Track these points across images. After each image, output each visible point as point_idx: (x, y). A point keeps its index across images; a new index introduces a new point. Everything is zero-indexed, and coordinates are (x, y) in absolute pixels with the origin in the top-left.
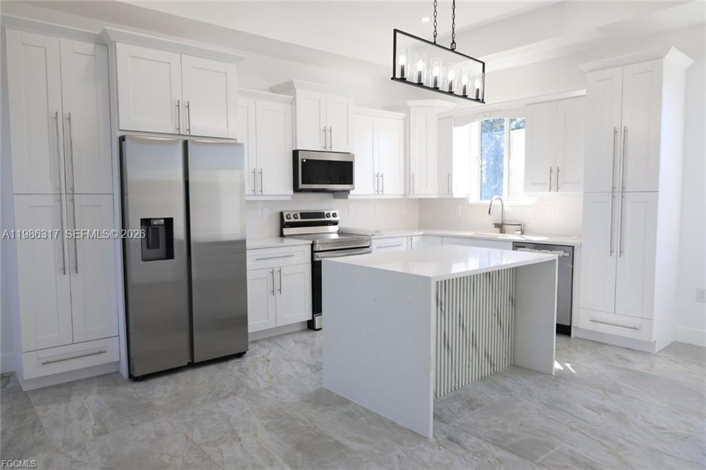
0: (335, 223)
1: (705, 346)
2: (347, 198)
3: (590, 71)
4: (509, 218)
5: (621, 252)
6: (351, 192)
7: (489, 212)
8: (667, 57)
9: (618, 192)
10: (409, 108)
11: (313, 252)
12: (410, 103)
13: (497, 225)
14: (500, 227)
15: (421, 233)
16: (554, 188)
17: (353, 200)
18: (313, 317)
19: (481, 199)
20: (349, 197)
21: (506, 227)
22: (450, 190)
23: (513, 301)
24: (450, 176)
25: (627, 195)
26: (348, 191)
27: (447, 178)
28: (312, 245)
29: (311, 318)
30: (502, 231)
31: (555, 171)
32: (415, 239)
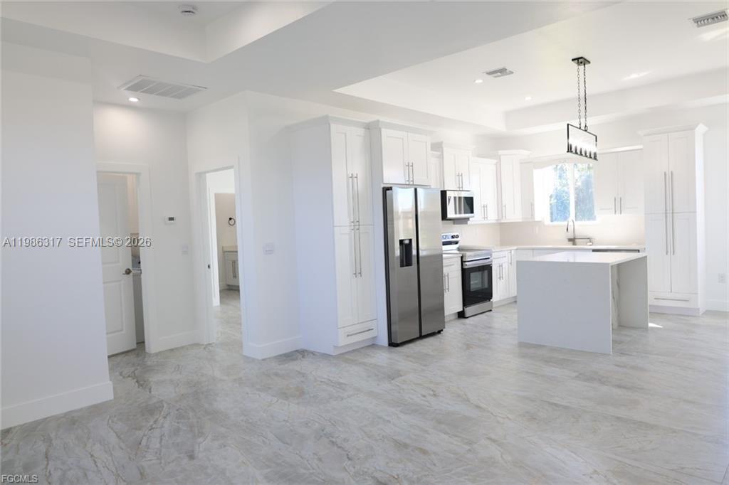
0: (457, 243)
1: (728, 310)
2: (467, 223)
3: (644, 135)
4: (578, 234)
5: (674, 252)
6: (471, 219)
7: (567, 230)
8: (697, 129)
9: (669, 213)
10: (500, 156)
11: (462, 262)
12: (500, 152)
13: (570, 240)
14: (573, 240)
15: (515, 248)
16: (618, 211)
17: (472, 225)
18: (463, 309)
19: (552, 221)
20: (469, 222)
21: (577, 240)
22: (533, 215)
23: (618, 284)
24: (532, 205)
25: (675, 214)
26: (468, 219)
27: (530, 206)
28: (462, 258)
29: (461, 310)
30: (574, 244)
31: (618, 200)
32: (513, 252)
